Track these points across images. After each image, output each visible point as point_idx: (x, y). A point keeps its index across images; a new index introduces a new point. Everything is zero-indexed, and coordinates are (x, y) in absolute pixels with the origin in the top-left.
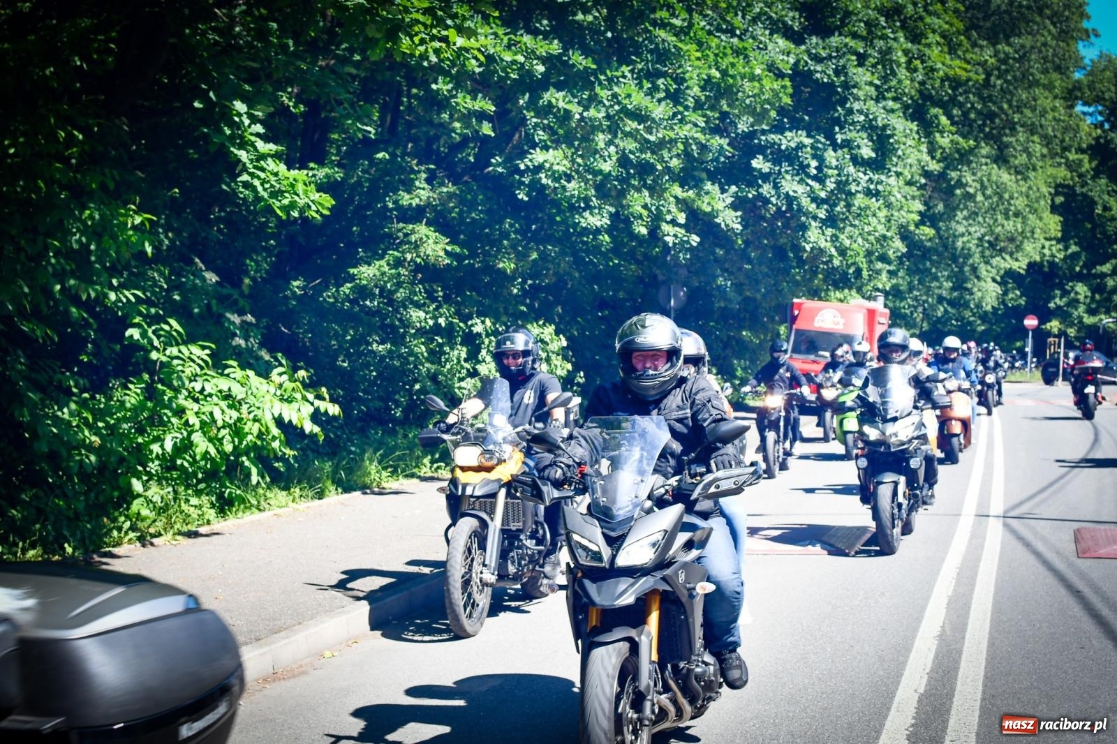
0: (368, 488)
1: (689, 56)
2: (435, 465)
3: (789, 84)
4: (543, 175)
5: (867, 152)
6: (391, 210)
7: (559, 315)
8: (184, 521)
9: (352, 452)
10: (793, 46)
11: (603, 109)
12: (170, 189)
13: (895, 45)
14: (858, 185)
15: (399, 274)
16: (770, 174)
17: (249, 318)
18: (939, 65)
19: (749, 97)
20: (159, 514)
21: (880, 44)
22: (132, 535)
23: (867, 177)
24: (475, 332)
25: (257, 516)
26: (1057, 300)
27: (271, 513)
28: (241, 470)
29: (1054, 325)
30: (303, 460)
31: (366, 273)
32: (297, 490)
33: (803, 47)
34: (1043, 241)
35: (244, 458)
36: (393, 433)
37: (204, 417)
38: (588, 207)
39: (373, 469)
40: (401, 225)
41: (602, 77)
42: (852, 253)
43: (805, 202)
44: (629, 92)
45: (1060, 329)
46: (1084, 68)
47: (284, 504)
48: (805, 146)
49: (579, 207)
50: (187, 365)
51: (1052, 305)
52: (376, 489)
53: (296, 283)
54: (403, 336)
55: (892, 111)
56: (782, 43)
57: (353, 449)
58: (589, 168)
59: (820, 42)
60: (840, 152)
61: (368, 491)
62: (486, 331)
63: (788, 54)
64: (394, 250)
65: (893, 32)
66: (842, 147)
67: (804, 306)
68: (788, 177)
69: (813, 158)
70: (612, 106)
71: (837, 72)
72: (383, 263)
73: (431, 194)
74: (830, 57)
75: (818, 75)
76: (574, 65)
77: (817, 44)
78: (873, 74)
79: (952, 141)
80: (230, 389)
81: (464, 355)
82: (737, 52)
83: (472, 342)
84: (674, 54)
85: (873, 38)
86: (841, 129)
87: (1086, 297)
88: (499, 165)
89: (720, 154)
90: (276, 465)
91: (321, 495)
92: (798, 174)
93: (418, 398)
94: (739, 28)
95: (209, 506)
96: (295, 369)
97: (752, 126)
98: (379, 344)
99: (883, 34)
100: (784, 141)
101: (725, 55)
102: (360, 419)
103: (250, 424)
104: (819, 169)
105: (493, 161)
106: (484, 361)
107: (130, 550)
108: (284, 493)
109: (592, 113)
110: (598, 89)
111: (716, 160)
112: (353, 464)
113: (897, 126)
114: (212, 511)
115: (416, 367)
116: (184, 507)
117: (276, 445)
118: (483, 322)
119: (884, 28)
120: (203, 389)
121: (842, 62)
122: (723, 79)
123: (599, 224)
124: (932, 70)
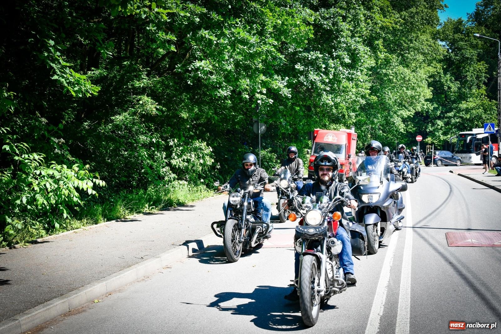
0: (119, 218)
1: (267, 14)
2: (151, 207)
3: (312, 28)
4: (199, 73)
5: (347, 60)
6: (130, 89)
7: (208, 137)
8: (30, 236)
9: (111, 202)
10: (313, 12)
11: (227, 39)
12: (24, 80)
13: (359, 12)
14: (343, 75)
15: (134, 119)
16: (303, 71)
17: (62, 140)
18: (379, 21)
19: (294, 35)
20: (18, 233)
21: (352, 11)
22: (4, 243)
23: (348, 72)
24: (170, 145)
25: (66, 233)
26: (430, 128)
27: (73, 231)
28: (58, 211)
29: (429, 140)
30: (89, 206)
31: (118, 118)
32: (85, 221)
33: (318, 13)
34: (423, 102)
35: (60, 206)
36: (131, 192)
37: (41, 187)
38: (221, 87)
39: (121, 210)
40: (135, 96)
41: (226, 24)
42: (340, 108)
43: (319, 84)
44: (239, 31)
45: (431, 142)
46: (441, 25)
47: (79, 227)
48: (320, 58)
49: (217, 86)
50: (33, 162)
51: (428, 130)
52: (123, 219)
53: (85, 123)
54: (136, 148)
55: (358, 42)
56: (308, 11)
57: (113, 200)
58: (221, 68)
59: (326, 11)
60: (335, 61)
61: (119, 220)
62: (175, 144)
63: (311, 15)
64: (131, 107)
65: (358, 6)
66: (336, 58)
67: (319, 132)
68: (312, 73)
69: (323, 64)
70: (231, 38)
71: (333, 24)
72: (126, 114)
73: (149, 81)
74: (330, 18)
75: (325, 26)
76: (213, 19)
77: (324, 11)
78: (350, 25)
79: (385, 56)
80: (53, 173)
81: (164, 156)
82: (289, 14)
83: (168, 150)
84: (259, 13)
85: (350, 9)
86: (335, 50)
87: (442, 127)
88: (179, 68)
89: (281, 62)
90: (76, 208)
91: (96, 223)
92: (316, 71)
93: (143, 176)
94: (289, 3)
95: (42, 228)
96: (85, 164)
97: (296, 49)
98: (125, 151)
99: (354, 7)
100: (310, 56)
101: (283, 15)
102: (116, 186)
103: (63, 190)
104: (326, 68)
105: (176, 66)
106: (174, 158)
107: (3, 251)
108: (79, 222)
109: (222, 41)
110: (224, 30)
111: (279, 65)
112: (112, 207)
113: (361, 49)
114: (44, 231)
115: (142, 162)
116: (30, 230)
117: (75, 199)
118: (173, 141)
119: (354, 4)
120: (41, 174)
121: (336, 20)
122: (282, 26)
123: (226, 94)
124: (376, 24)
